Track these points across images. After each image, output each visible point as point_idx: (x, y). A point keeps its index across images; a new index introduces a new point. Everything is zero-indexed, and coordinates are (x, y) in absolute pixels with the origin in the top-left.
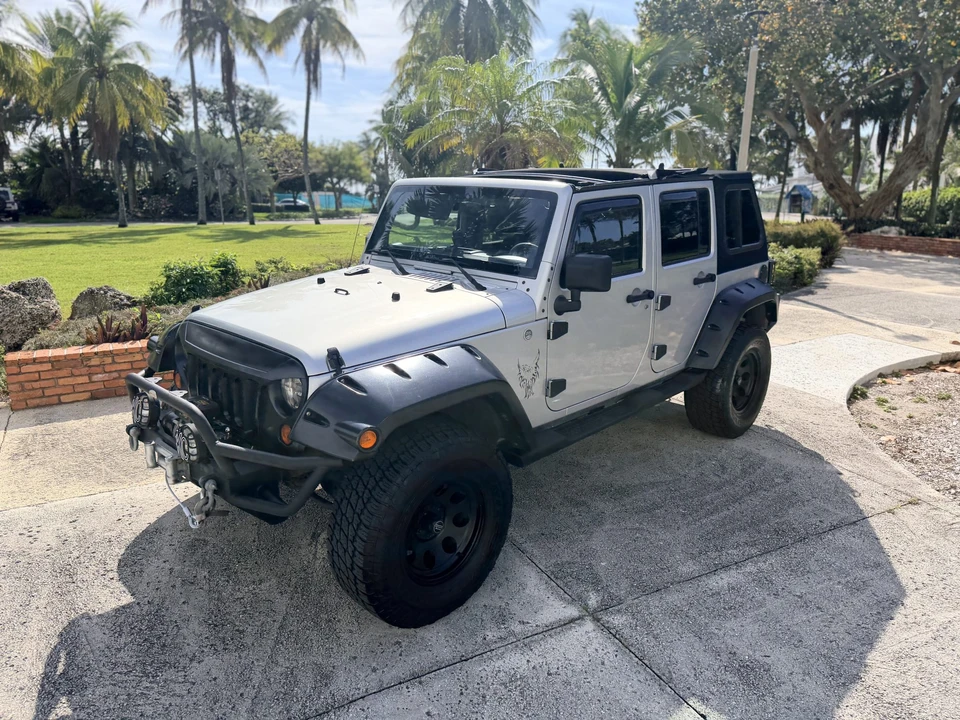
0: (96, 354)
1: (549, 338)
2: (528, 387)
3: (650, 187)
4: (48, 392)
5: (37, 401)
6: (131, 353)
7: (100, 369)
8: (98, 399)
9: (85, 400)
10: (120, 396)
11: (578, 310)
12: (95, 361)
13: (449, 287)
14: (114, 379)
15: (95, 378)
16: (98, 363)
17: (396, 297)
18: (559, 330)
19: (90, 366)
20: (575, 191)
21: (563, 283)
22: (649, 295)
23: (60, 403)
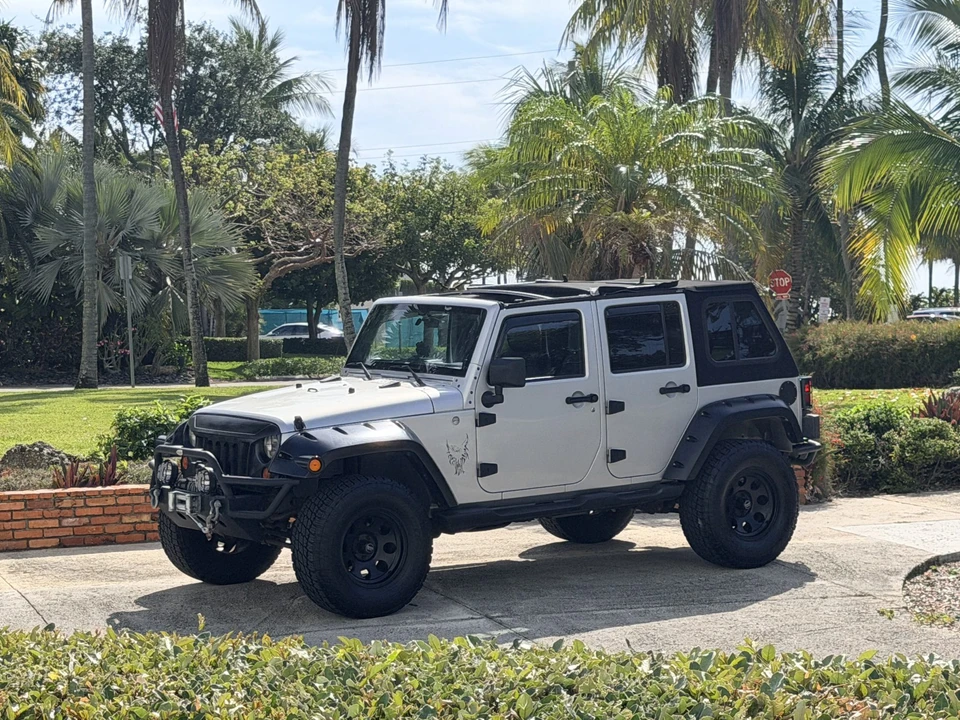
0: (69, 494)
1: (476, 426)
2: (458, 466)
3: (593, 302)
4: (18, 535)
5: (7, 544)
6: (103, 496)
7: (70, 513)
8: (65, 547)
9: (53, 547)
10: (88, 545)
11: (502, 401)
12: (67, 503)
13: (397, 385)
14: (84, 525)
15: (65, 522)
16: (70, 505)
17: (351, 391)
18: (485, 420)
19: (61, 509)
20: (502, 307)
21: (489, 381)
22: (593, 398)
23: (28, 548)
